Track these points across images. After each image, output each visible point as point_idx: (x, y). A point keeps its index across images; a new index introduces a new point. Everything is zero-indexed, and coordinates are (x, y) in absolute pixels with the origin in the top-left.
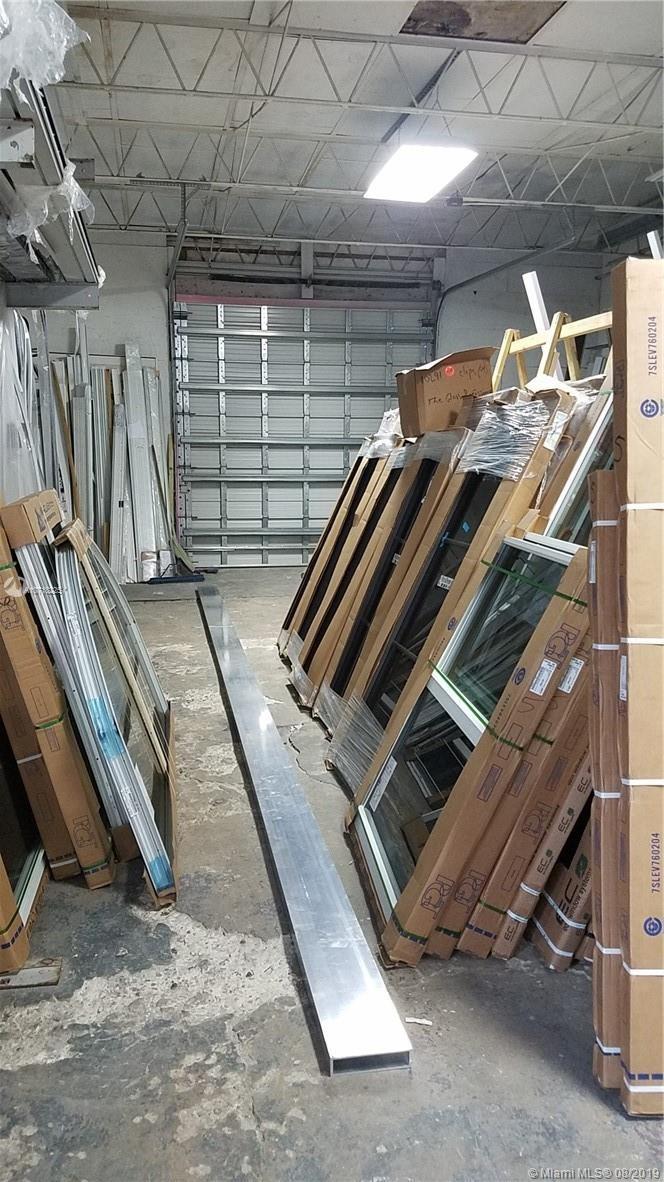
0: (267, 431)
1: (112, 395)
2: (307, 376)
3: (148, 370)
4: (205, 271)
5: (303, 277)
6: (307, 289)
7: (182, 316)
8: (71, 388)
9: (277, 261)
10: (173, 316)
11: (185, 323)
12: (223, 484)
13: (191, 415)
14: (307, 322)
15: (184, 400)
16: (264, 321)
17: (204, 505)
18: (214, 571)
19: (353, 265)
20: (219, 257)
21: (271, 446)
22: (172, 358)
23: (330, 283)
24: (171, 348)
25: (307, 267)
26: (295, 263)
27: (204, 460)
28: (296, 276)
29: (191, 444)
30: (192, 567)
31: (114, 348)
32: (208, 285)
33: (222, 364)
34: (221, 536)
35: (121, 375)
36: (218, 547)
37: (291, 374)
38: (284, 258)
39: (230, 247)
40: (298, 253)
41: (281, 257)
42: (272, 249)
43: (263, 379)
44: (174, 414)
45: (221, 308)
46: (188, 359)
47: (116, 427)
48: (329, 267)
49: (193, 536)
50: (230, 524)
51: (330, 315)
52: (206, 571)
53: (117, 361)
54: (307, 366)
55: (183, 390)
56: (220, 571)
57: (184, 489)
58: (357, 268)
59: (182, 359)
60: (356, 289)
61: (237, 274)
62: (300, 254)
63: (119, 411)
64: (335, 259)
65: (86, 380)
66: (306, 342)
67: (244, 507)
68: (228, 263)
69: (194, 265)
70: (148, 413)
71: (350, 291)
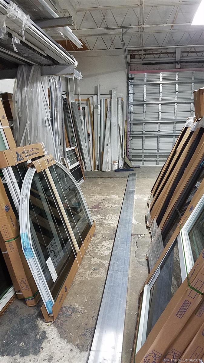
0: (160, 117)
1: (107, 108)
2: (176, 97)
3: (119, 98)
4: (141, 62)
5: (176, 61)
6: (178, 65)
7: (132, 79)
8: (94, 106)
9: (167, 56)
10: (129, 79)
11: (133, 81)
12: (143, 137)
13: (133, 113)
14: (177, 77)
15: (131, 108)
16: (161, 78)
17: (136, 145)
18: (138, 167)
19: (196, 55)
20: (146, 57)
21: (162, 123)
22: (128, 94)
23: (187, 62)
24: (128, 90)
25: (178, 57)
26: (174, 56)
27: (137, 129)
28: (174, 61)
29: (133, 123)
30: (131, 166)
31: (109, 91)
32: (142, 67)
33: (145, 94)
34: (142, 155)
35: (110, 101)
36: (141, 159)
37: (170, 96)
38: (170, 55)
39: (150, 53)
40: (175, 53)
41: (169, 54)
42: (165, 52)
43: (160, 99)
44: (128, 113)
45: (146, 74)
46: (133, 94)
47: (107, 119)
48: (187, 56)
49: (132, 155)
50: (145, 151)
51: (187, 74)
52: (136, 167)
53: (109, 96)
54: (177, 93)
55: (131, 104)
56: (141, 167)
57: (130, 139)
58: (198, 56)
59: (131, 94)
60: (197, 63)
61: (152, 62)
62: (176, 53)
63: (109, 113)
64: (189, 54)
65: (99, 103)
66: (176, 84)
67: (151, 145)
68: (150, 58)
69: (137, 60)
70: (118, 113)
71: (195, 65)
